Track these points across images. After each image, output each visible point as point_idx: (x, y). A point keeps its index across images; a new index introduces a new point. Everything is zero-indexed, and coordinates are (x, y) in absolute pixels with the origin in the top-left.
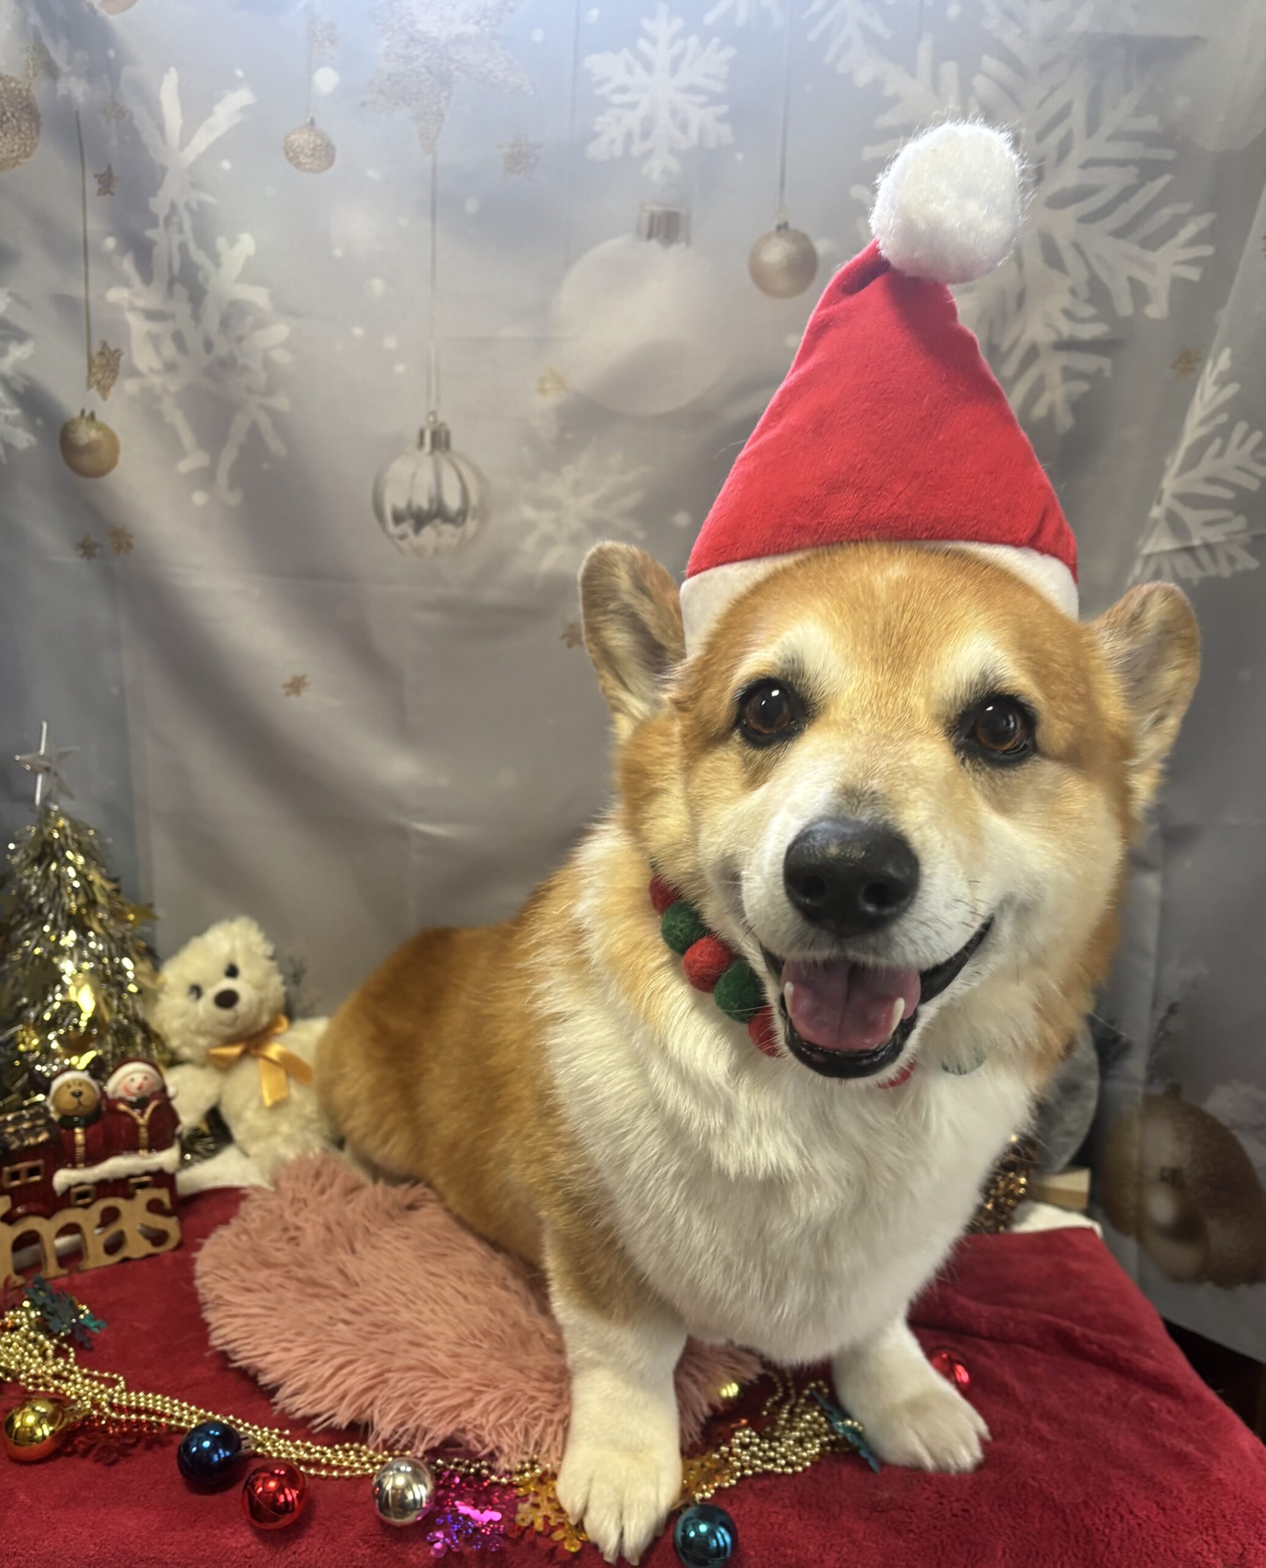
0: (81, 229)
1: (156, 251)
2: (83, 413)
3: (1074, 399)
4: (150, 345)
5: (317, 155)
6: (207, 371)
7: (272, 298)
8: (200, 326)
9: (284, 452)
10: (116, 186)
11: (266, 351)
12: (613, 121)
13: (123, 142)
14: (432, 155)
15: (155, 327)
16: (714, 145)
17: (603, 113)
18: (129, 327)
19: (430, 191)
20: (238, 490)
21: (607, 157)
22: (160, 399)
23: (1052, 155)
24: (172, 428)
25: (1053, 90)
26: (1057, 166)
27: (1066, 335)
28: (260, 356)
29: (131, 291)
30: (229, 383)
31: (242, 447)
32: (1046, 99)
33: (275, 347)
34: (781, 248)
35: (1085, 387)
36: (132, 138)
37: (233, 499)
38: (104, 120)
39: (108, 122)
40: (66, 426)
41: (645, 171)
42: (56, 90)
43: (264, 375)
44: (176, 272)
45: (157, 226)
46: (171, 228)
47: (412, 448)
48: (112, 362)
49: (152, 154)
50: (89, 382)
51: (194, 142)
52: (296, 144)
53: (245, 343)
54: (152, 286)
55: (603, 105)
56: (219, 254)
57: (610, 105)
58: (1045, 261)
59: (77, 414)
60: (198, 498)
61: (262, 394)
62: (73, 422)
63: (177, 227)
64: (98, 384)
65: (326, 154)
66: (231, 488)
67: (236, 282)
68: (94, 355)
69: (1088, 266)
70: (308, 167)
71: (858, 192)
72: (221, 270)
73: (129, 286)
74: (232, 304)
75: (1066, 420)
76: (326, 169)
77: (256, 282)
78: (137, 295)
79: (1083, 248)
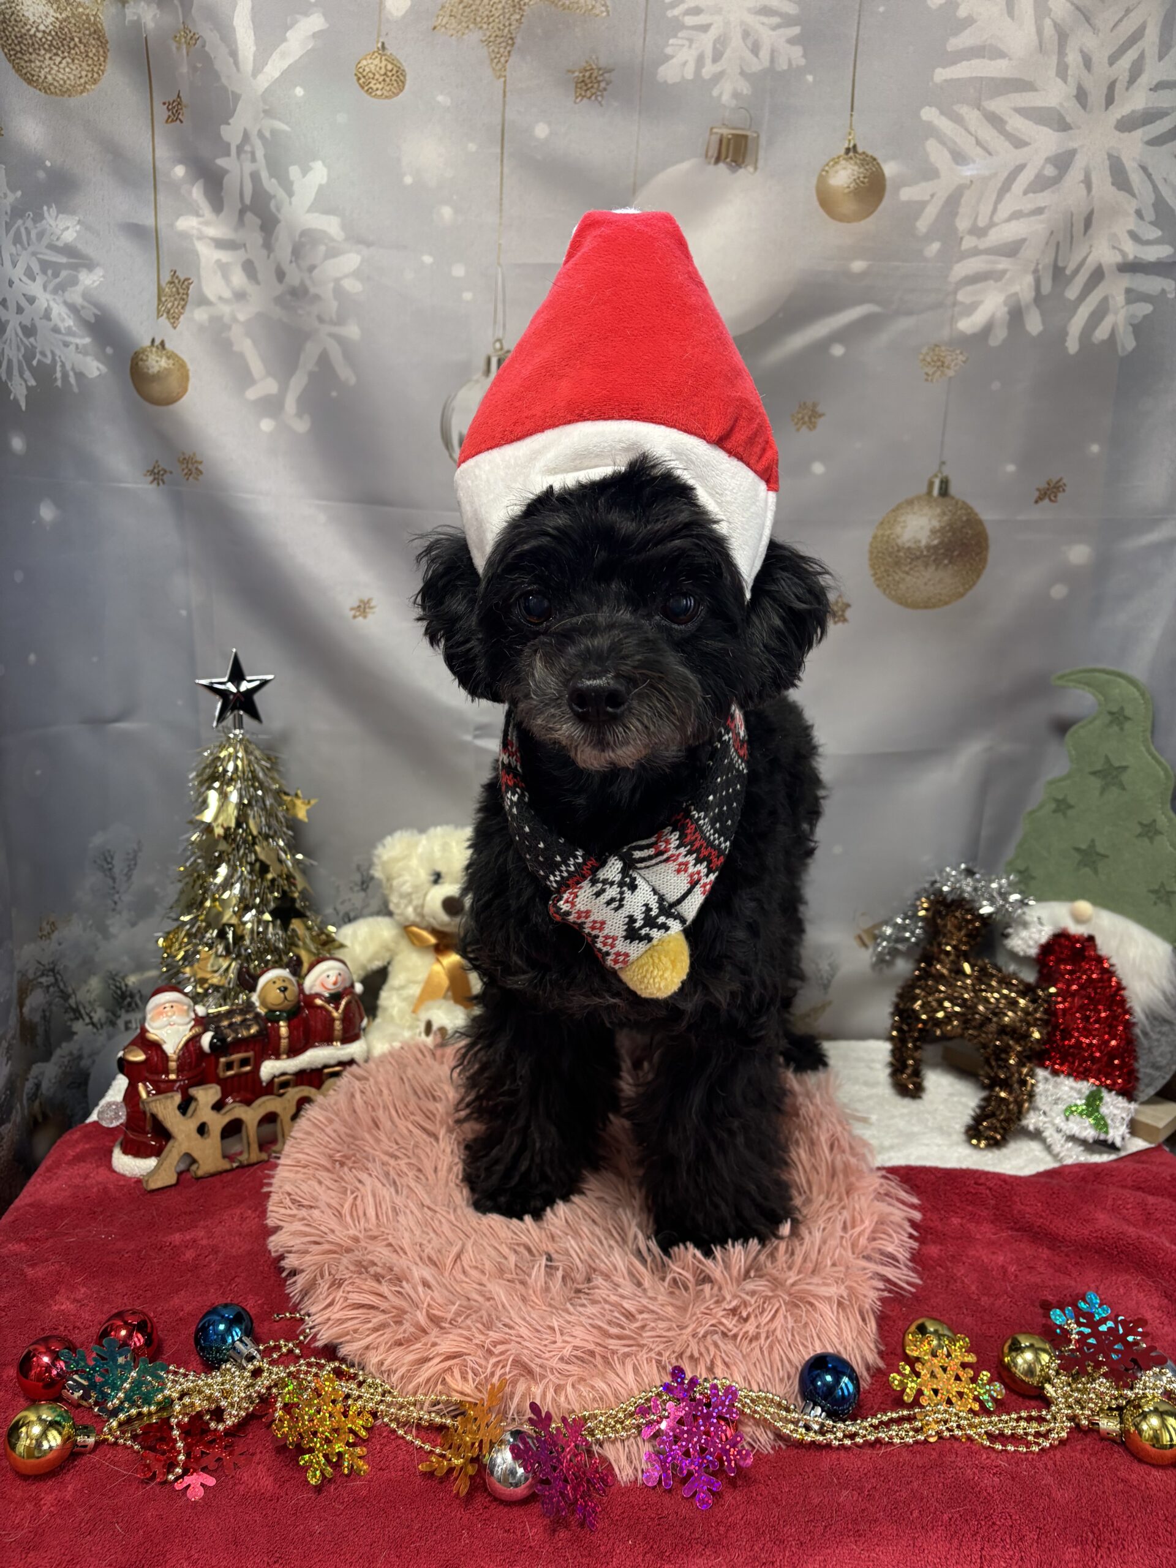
0: (150, 158)
1: (226, 180)
2: (153, 341)
3: (1136, 322)
4: (219, 274)
5: (388, 80)
6: (279, 300)
7: (344, 227)
8: (272, 256)
9: (353, 381)
10: (185, 114)
11: (337, 281)
12: (687, 43)
13: (194, 69)
14: (502, 79)
15: (224, 256)
16: (785, 67)
17: (675, 36)
18: (198, 255)
19: (500, 116)
20: (307, 417)
21: (678, 80)
22: (229, 328)
23: (1124, 77)
24: (241, 356)
25: (1128, 11)
26: (1127, 89)
27: (1131, 257)
28: (331, 285)
29: (201, 219)
30: (300, 312)
31: (312, 375)
32: (1121, 20)
33: (346, 276)
34: (849, 171)
35: (1148, 309)
36: (204, 64)
37: (302, 426)
38: (174, 46)
39: (178, 49)
40: (137, 354)
41: (715, 93)
42: (124, 16)
43: (334, 305)
44: (248, 201)
45: (228, 154)
46: (243, 156)
47: (478, 375)
48: (181, 291)
49: (224, 81)
50: (159, 311)
51: (268, 69)
52: (367, 70)
53: (316, 272)
54: (222, 215)
55: (677, 26)
56: (291, 183)
57: (683, 27)
58: (1113, 184)
59: (148, 343)
60: (267, 425)
61: (332, 323)
62: (144, 351)
63: (249, 155)
64: (168, 313)
65: (396, 78)
66: (299, 415)
67: (309, 211)
68: (163, 283)
69: (1155, 188)
70: (379, 93)
71: (929, 114)
72: (293, 199)
73: (198, 215)
74: (304, 233)
75: (1128, 343)
76: (397, 95)
77: (328, 211)
78: (207, 223)
79: (1150, 170)
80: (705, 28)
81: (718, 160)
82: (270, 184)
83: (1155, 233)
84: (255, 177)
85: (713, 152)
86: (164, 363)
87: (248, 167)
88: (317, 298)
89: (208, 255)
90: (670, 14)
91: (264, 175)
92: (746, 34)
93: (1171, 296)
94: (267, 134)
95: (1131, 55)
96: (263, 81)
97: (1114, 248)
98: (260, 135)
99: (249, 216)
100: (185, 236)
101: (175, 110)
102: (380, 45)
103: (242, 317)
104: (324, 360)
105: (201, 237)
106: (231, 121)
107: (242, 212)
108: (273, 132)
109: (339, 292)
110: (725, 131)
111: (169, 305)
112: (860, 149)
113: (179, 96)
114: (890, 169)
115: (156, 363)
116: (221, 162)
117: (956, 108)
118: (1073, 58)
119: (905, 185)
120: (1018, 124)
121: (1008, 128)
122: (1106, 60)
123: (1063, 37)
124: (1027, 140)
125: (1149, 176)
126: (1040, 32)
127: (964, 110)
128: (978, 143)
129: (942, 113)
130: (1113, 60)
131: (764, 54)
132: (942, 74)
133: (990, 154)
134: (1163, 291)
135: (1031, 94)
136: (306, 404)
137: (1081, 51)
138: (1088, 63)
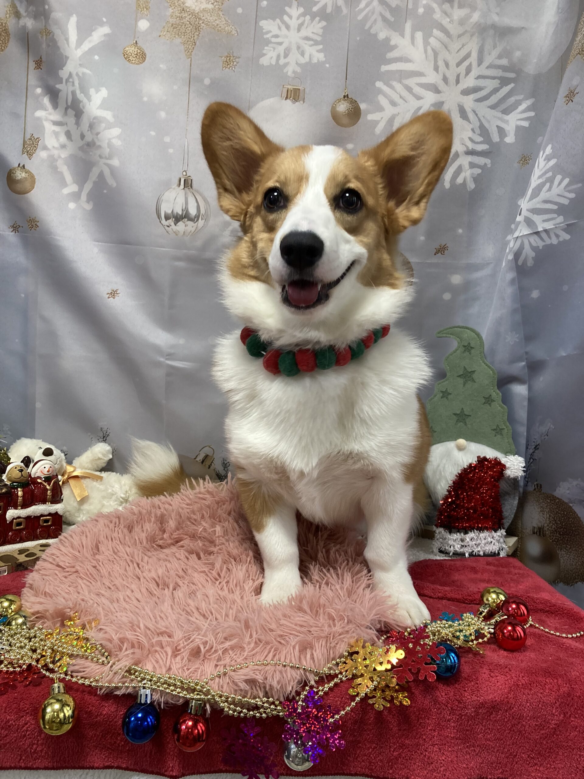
0: (25, 83)
1: (60, 94)
2: (19, 164)
3: (475, 176)
4: (54, 136)
5: (138, 57)
6: (81, 148)
7: (114, 116)
8: (79, 128)
9: (115, 185)
10: (43, 66)
11: (110, 140)
12: (272, 49)
13: (48, 46)
14: (190, 59)
15: (57, 128)
16: (316, 61)
17: (267, 46)
18: (44, 128)
19: (188, 75)
20: (91, 203)
21: (269, 64)
22: (57, 160)
23: (463, 73)
24: (61, 173)
25: (463, 46)
26: (465, 78)
27: (470, 148)
28: (107, 141)
29: (47, 112)
30: (91, 153)
31: (95, 183)
32: (460, 49)
33: (114, 138)
34: (345, 106)
35: (479, 171)
36: (53, 44)
37: (88, 207)
38: (40, 37)
39: (42, 37)
40: (11, 170)
41: (285, 71)
42: (18, 23)
43: (108, 150)
44: (69, 104)
45: (62, 83)
46: (68, 83)
47: (175, 186)
48: (35, 143)
49: (62, 51)
50: (23, 151)
51: (82, 46)
52: (128, 52)
53: (99, 136)
54: (57, 110)
55: (268, 42)
56: (91, 96)
57: (271, 42)
58: (460, 117)
59: (17, 166)
60: (72, 205)
61: (107, 159)
62: (14, 169)
63: (71, 83)
64: (27, 152)
65: (142, 56)
66: (88, 201)
67: (97, 109)
68: (26, 139)
69: (479, 120)
70: (133, 62)
71: (379, 84)
72: (91, 103)
73: (46, 110)
74: (95, 118)
75: (471, 186)
76: (142, 63)
77: (107, 109)
78: (50, 114)
79: (477, 112)
80: (280, 44)
81: (286, 98)
82: (80, 96)
83: (481, 139)
84: (74, 93)
85: (285, 95)
86: (24, 175)
87: (71, 89)
88: (100, 147)
89: (49, 127)
90: (265, 36)
91: (78, 92)
92: (298, 48)
93: (489, 166)
94: (81, 75)
95: (466, 63)
96: (79, 53)
97: (463, 144)
98: (77, 74)
99: (70, 110)
100: (39, 119)
101: (39, 64)
102: (135, 42)
103: (63, 156)
104: (101, 175)
105: (47, 119)
106: (64, 68)
107: (66, 109)
108: (84, 74)
109: (110, 145)
110: (289, 87)
111: (29, 149)
112: (350, 97)
113: (41, 58)
114: (363, 106)
115: (20, 175)
116: (58, 86)
117: (391, 82)
118: (441, 63)
119: (369, 113)
120: (418, 90)
121: (414, 91)
122: (455, 65)
123: (436, 54)
124: (422, 96)
125: (477, 115)
126: (426, 51)
127: (394, 83)
128: (401, 97)
129: (385, 84)
130: (458, 65)
131: (307, 56)
132: (384, 68)
133: (406, 102)
134: (485, 164)
135: (423, 78)
136: (91, 197)
137: (444, 61)
138: (447, 65)
